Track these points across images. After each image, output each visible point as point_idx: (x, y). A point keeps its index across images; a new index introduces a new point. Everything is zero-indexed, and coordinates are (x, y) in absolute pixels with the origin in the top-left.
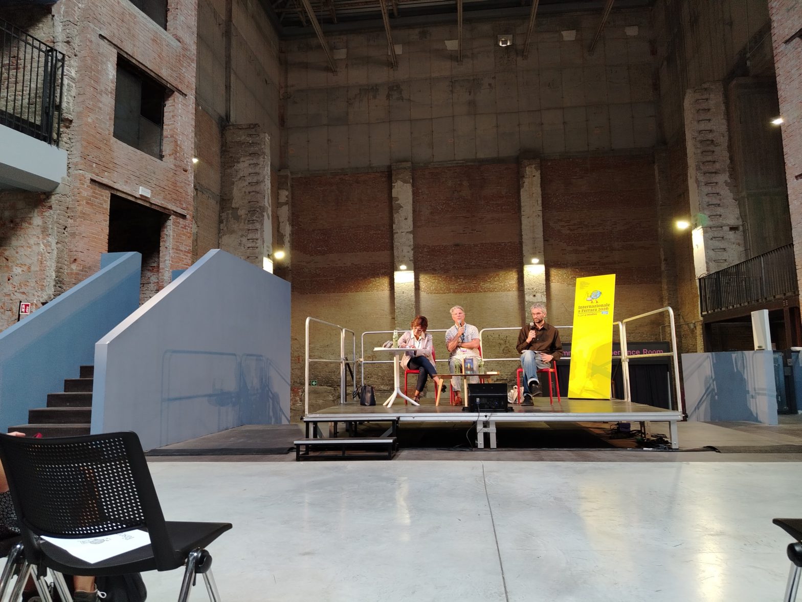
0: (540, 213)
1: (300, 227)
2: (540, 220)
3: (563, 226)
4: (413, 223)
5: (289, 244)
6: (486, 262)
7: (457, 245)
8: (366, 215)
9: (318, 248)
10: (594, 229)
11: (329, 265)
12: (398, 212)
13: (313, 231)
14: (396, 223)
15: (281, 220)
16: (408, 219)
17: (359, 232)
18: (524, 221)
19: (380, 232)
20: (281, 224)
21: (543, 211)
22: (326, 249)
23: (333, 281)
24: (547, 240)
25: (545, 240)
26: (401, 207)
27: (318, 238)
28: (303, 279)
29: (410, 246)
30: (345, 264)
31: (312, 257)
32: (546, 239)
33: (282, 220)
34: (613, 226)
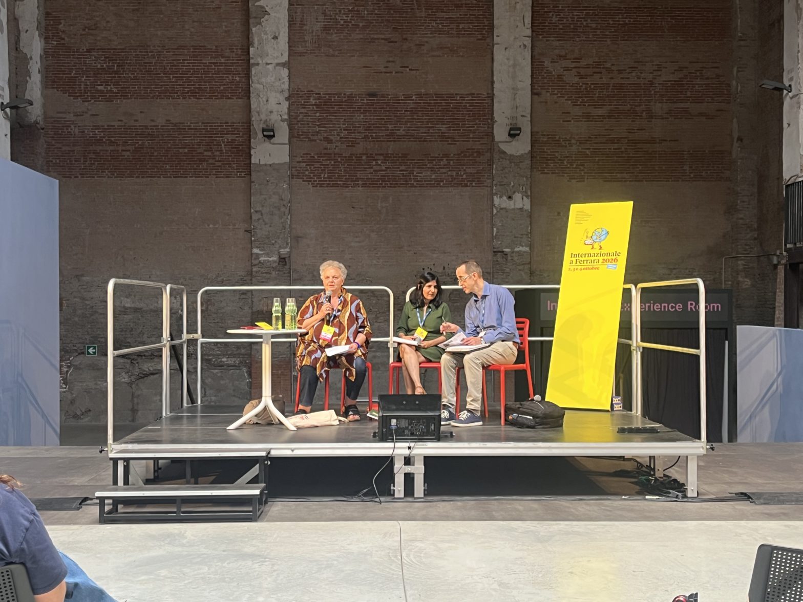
0: (528, 42)
1: (62, 42)
2: (528, 55)
3: (567, 69)
4: (290, 47)
5: (39, 76)
6: (424, 130)
7: (372, 95)
8: (196, 24)
9: (100, 88)
10: (621, 76)
11: (121, 121)
12: (260, 23)
13: (89, 51)
14: (256, 44)
15: (23, 25)
16: (280, 38)
17: (181, 58)
18: (499, 55)
19: (223, 60)
20: (23, 36)
21: (532, 37)
22: (115, 90)
23: (128, 153)
24: (538, 94)
25: (534, 93)
26: (266, 13)
27: (99, 67)
28: (67, 148)
29: (282, 91)
30: (152, 121)
31: (86, 104)
32: (535, 91)
33: (26, 28)
34: (656, 73)
